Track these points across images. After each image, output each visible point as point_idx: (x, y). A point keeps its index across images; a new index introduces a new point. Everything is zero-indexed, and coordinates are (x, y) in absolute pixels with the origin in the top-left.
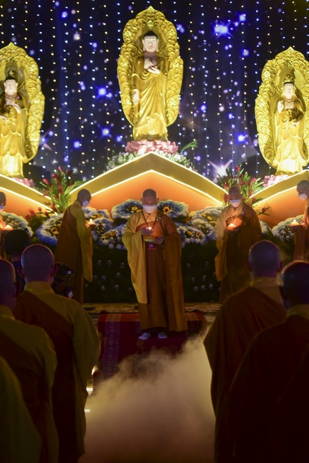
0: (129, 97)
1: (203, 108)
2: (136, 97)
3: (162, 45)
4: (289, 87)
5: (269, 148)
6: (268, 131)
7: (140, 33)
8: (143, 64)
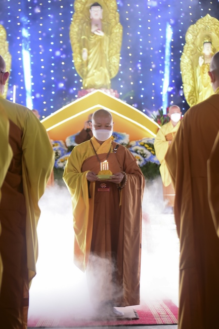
0: (79, 56)
2: (85, 55)
3: (105, 14)
4: (208, 46)
5: (192, 95)
6: (191, 82)
7: (88, 5)
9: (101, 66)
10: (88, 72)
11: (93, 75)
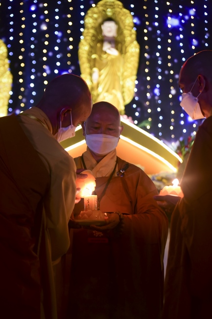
0: (88, 77)
1: (157, 91)
2: (95, 76)
3: (120, 31)
7: (100, 20)
8: (102, 46)
10: (98, 96)
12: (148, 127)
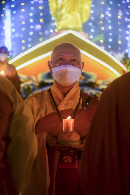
0: (54, 1)
2: (59, 1)
9: (74, 10)
10: (62, 15)
11: (66, 18)
12: (102, 41)
